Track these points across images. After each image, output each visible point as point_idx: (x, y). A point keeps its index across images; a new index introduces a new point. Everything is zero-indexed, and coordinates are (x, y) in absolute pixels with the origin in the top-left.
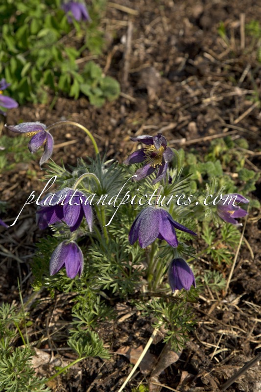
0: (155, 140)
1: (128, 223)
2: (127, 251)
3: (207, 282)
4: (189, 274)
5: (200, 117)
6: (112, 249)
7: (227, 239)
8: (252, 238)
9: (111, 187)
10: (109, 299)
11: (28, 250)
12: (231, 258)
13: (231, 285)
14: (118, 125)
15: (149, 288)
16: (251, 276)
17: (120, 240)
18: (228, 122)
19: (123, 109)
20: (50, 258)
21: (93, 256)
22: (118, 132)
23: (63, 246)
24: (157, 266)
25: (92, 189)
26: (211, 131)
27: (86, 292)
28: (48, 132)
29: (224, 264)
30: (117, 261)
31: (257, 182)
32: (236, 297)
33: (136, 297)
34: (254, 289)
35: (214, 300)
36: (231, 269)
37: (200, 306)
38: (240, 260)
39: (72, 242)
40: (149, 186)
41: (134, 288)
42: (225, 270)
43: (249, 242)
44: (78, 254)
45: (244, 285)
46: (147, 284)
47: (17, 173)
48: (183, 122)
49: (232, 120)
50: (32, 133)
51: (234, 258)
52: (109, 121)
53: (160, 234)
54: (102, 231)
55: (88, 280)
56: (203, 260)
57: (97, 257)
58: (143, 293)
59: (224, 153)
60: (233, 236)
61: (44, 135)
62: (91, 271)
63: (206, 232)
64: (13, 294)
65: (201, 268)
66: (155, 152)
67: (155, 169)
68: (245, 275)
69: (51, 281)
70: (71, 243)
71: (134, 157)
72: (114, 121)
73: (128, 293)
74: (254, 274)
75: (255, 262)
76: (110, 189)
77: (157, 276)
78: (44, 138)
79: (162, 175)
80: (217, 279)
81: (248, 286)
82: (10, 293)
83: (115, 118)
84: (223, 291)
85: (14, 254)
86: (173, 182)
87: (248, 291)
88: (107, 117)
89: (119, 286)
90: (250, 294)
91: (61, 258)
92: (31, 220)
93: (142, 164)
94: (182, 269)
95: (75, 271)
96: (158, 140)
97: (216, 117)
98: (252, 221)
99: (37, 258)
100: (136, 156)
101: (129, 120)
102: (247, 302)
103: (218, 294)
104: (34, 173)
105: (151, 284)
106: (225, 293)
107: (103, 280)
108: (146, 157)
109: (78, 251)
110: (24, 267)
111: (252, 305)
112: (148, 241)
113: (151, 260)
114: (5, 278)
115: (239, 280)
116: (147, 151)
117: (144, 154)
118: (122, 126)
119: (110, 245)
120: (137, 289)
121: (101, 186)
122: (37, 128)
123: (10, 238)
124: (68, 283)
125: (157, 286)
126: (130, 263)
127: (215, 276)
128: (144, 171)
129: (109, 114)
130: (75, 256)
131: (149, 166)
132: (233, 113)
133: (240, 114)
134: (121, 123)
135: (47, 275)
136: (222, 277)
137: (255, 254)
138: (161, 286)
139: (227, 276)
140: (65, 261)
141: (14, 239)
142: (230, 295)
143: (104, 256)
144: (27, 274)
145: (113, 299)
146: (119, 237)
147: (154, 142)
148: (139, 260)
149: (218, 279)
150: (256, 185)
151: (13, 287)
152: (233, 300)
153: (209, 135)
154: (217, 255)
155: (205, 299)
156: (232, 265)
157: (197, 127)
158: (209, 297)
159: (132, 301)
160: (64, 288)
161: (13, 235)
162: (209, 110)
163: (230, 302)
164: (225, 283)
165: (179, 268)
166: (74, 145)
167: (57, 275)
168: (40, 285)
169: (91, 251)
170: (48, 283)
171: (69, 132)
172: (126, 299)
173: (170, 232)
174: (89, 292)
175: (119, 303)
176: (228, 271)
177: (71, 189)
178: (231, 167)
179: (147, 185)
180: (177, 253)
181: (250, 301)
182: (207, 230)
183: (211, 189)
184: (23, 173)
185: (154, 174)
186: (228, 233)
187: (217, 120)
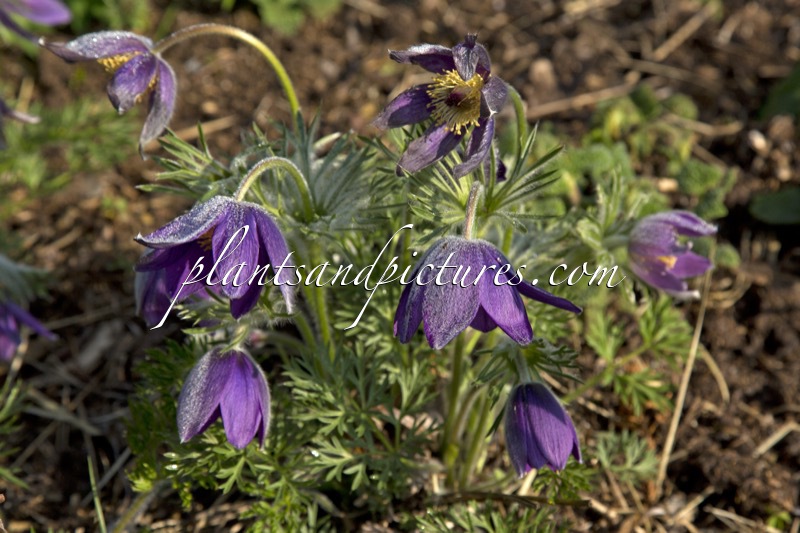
0: (458, 56)
1: (387, 303)
2: (387, 381)
3: (606, 463)
4: (561, 424)
5: (561, 47)
6: (346, 372)
7: (654, 345)
8: (722, 348)
9: (339, 198)
10: (342, 515)
11: (111, 401)
12: (670, 396)
13: (671, 470)
14: (343, 77)
15: (447, 483)
16: (725, 444)
17: (366, 349)
18: (636, 55)
19: (353, 37)
20: (176, 405)
21: (295, 391)
22: (342, 92)
23: (215, 361)
24: (470, 422)
25: (287, 206)
26: (593, 80)
27: (276, 490)
28: (158, 55)
29: (650, 413)
30: (360, 405)
31: (727, 196)
32: (687, 500)
33: (414, 504)
34: (735, 479)
35: (626, 509)
36: (668, 426)
37: (591, 529)
38: (692, 401)
39: (238, 348)
40: (443, 188)
41: (409, 481)
42: (653, 429)
43: (716, 359)
44: (254, 380)
45: (707, 467)
46: (442, 472)
47: (75, 204)
48: (515, 62)
49: (646, 49)
50: (116, 58)
51: (675, 394)
52: (316, 67)
53: (481, 309)
54: (317, 326)
55: (282, 460)
56: (592, 407)
57: (305, 394)
58: (434, 495)
59: (634, 129)
60: (672, 336)
61: (149, 65)
62: (289, 434)
63: (598, 328)
64: (74, 516)
65: (587, 426)
66: (458, 91)
67: (458, 136)
68: (709, 442)
69: (182, 462)
70: (234, 353)
71: (401, 109)
72: (330, 68)
73: (394, 495)
74: (733, 439)
75: (733, 409)
76: (336, 206)
77: (469, 446)
78: (149, 73)
79: (482, 154)
80: (632, 452)
81: (718, 471)
82: (65, 516)
83: (332, 60)
84: (651, 484)
85: (75, 412)
86: (508, 175)
87: (719, 483)
88: (311, 59)
89: (369, 472)
90: (725, 491)
91: (207, 393)
92: (117, 325)
93: (424, 128)
94: (542, 411)
95: (249, 426)
96: (468, 53)
97: (605, 44)
98: (718, 301)
99: (143, 403)
100: (407, 106)
101: (370, 64)
102: (718, 513)
103: (637, 496)
104: (121, 204)
105: (453, 474)
106: (655, 493)
107: (324, 457)
108: (434, 108)
109: (256, 374)
110: (102, 444)
111: (731, 520)
112: (450, 328)
113: (452, 404)
114: (53, 477)
115: (693, 455)
116: (437, 91)
117: (429, 99)
118: (353, 79)
119: (342, 360)
120: (416, 483)
121: (311, 197)
122: (127, 46)
123: (62, 373)
124: (230, 463)
125: (471, 478)
126: (397, 414)
127: (627, 444)
128: (429, 144)
129: (317, 50)
130: (247, 386)
131: (441, 133)
132: (651, 33)
133: (669, 34)
134: (350, 70)
135: (172, 445)
136: (646, 448)
137: (732, 389)
138: (481, 478)
139: (660, 448)
140: (221, 400)
141: (74, 373)
142: (670, 498)
143: (324, 390)
144: (112, 461)
145: (353, 515)
146: (364, 342)
147: (456, 60)
148: (420, 400)
149: (637, 452)
150: (726, 203)
151: (75, 499)
152: (679, 510)
153: (588, 90)
154: (629, 390)
155: (601, 508)
156: (672, 415)
157: (556, 72)
158: (612, 503)
159: (404, 518)
160: (218, 476)
161: (71, 365)
162: (586, 27)
163: (671, 515)
164: (655, 465)
165: (534, 410)
166: (226, 131)
167: (197, 444)
168: (151, 476)
169: (289, 379)
170: (175, 467)
171: (211, 98)
172: (386, 513)
173: (509, 304)
174: (287, 490)
175: (369, 523)
176: (660, 432)
177: (231, 200)
178: (655, 163)
179: (439, 185)
180: (526, 369)
181: (725, 508)
182: (598, 322)
183: (609, 201)
184: (91, 204)
185: (454, 154)
186: (658, 327)
187: (609, 54)
